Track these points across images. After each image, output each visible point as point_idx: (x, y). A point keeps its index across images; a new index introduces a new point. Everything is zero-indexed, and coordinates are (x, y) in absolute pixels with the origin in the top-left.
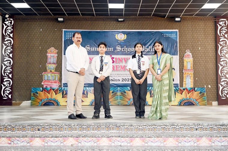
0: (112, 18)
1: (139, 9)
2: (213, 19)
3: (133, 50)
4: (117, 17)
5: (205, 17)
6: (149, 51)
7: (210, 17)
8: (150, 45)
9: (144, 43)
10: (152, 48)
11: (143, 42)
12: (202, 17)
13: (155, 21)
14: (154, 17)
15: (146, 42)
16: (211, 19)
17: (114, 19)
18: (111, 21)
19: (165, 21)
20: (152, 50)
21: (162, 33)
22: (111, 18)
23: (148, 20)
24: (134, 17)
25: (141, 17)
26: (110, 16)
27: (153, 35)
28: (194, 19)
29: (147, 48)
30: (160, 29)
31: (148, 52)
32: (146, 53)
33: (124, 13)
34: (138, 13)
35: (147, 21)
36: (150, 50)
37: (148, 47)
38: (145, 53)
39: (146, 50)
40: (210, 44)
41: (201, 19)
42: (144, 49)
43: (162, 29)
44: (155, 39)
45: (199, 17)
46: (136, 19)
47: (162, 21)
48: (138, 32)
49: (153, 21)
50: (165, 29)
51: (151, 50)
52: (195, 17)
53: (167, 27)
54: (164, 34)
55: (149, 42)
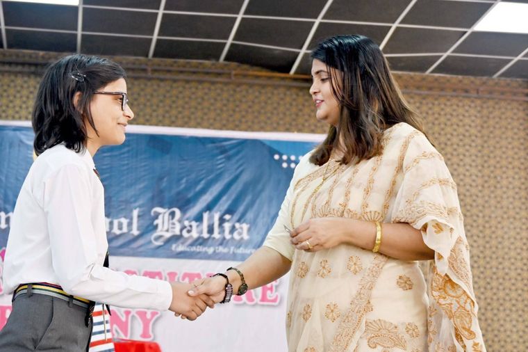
0: (21, 60)
1: (161, 12)
2: (520, 90)
3: (120, 228)
4: (43, 57)
5: (485, 78)
6: (206, 235)
7: (508, 80)
8: (209, 208)
9: (179, 193)
10: (222, 221)
11: (174, 191)
12: (472, 78)
13: (239, 85)
14: (234, 64)
15: (188, 189)
16: (515, 94)
17: (30, 64)
18: (16, 74)
19: (289, 88)
20: (222, 230)
21: (275, 147)
22: (14, 59)
23: (207, 78)
24: (132, 58)
25: (169, 61)
26: (10, 46)
27: (229, 158)
28: (430, 89)
29: (194, 224)
30: (262, 129)
31: (201, 241)
32: (192, 245)
33: (79, 32)
34: (155, 37)
35: (200, 82)
36: (211, 230)
37: (199, 219)
38: (181, 248)
39: (189, 231)
40: (512, 213)
41: (467, 91)
42: (178, 227)
43: (275, 129)
44: (236, 178)
45: (455, 78)
46: (144, 70)
47: (276, 87)
48: (153, 138)
49: (226, 84)
50: (287, 130)
51: (216, 235)
52: (436, 79)
53: (300, 120)
54: (281, 155)
55: (203, 191)
